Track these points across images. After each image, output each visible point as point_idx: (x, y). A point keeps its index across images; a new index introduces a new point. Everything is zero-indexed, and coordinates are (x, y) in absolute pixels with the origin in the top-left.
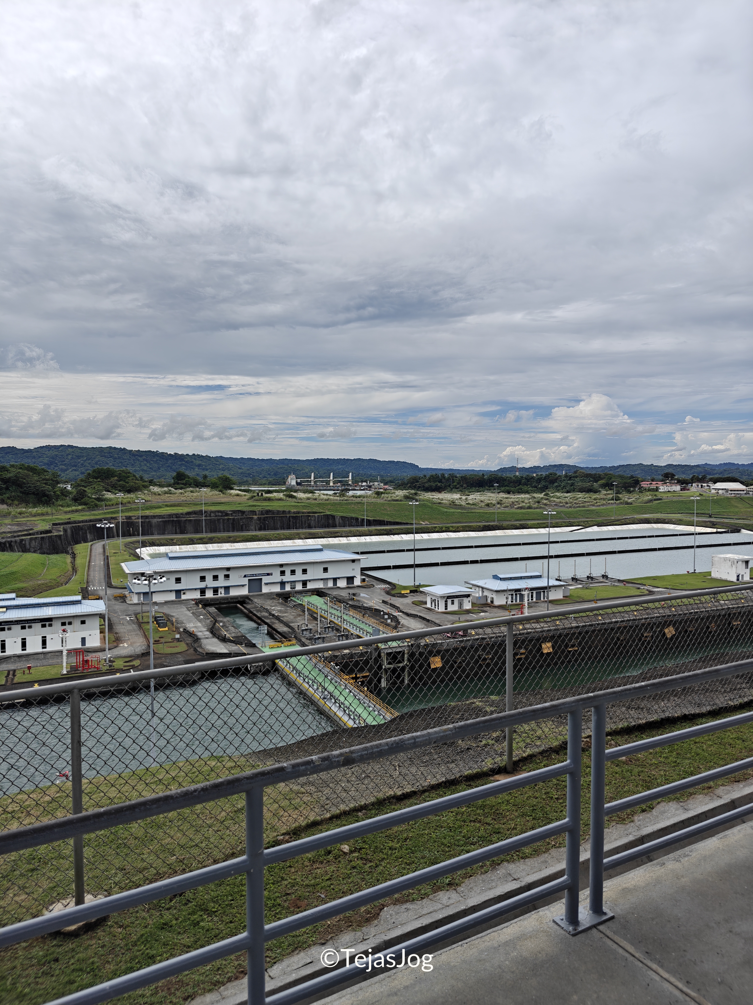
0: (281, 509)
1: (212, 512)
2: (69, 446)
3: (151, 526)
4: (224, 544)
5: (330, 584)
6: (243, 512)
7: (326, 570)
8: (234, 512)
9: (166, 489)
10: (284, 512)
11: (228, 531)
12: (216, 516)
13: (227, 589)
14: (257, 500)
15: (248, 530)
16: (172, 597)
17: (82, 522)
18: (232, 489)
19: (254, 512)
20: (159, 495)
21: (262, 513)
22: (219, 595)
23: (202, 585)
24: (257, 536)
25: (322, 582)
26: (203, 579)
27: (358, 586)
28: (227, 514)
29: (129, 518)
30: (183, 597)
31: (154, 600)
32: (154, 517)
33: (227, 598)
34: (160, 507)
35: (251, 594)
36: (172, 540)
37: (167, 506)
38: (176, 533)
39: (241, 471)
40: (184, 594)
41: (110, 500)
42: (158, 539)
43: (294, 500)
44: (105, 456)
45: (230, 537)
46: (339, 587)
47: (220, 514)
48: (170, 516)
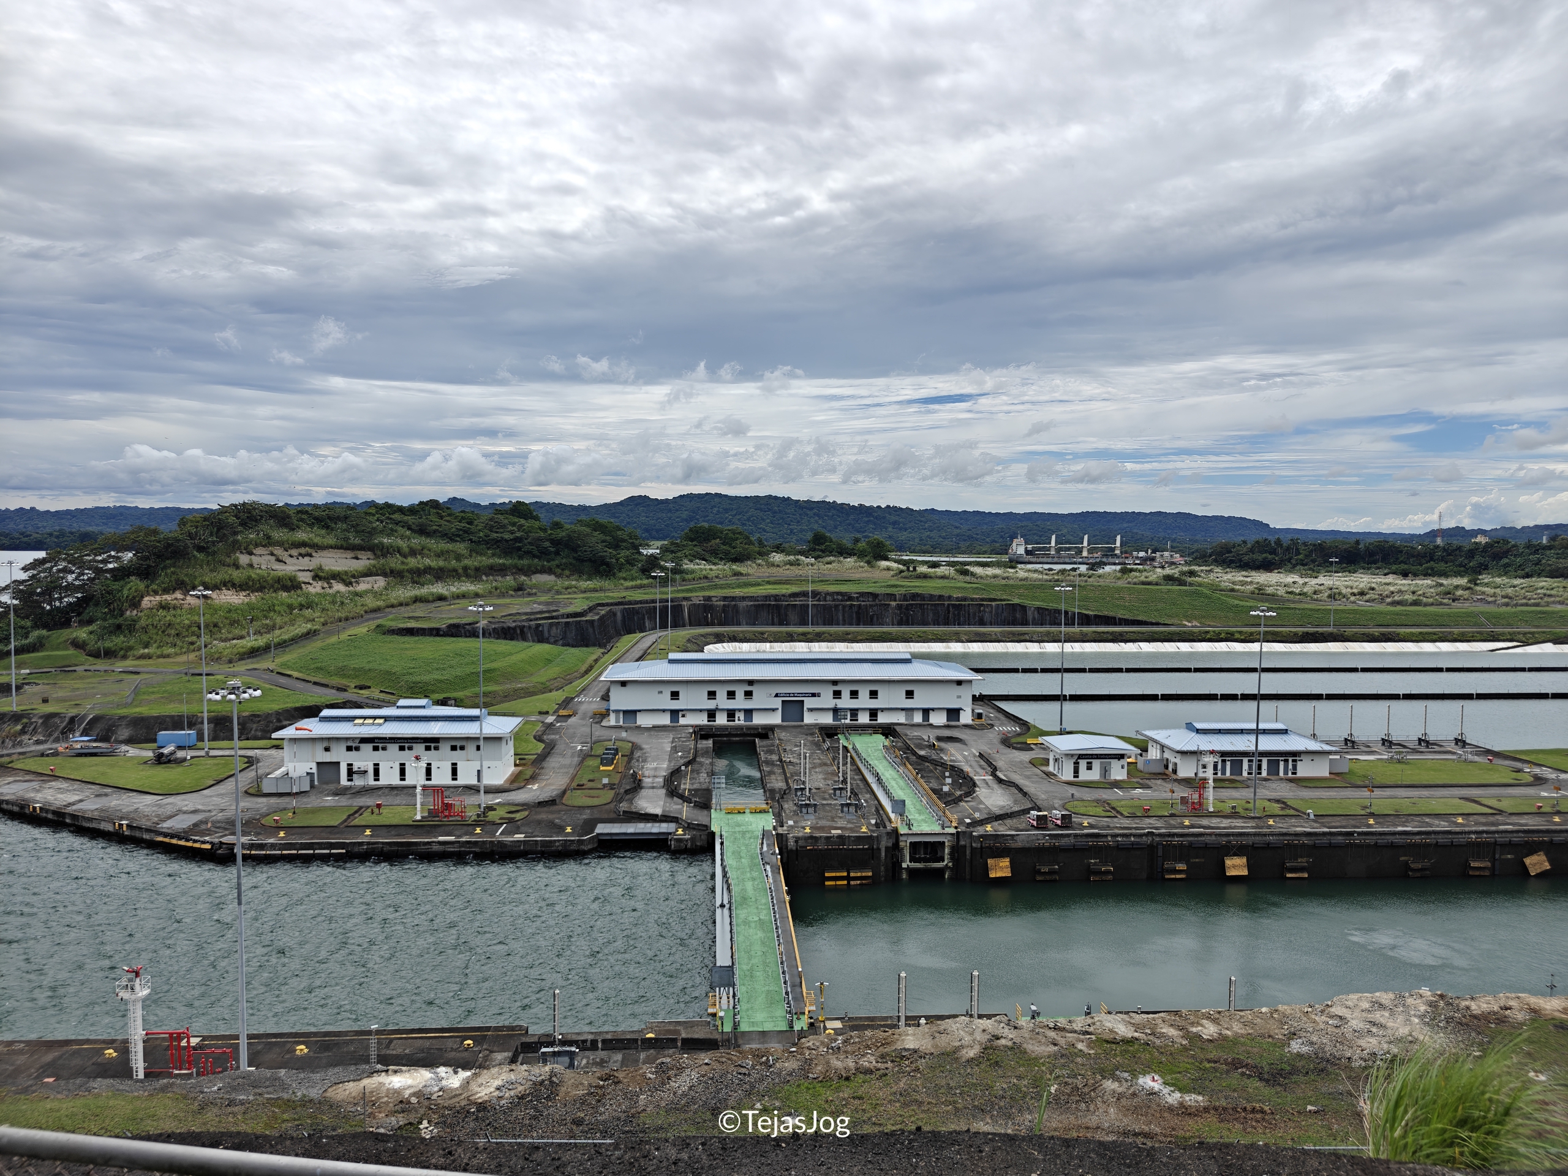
0: (937, 593)
1: (827, 594)
2: (716, 494)
3: (737, 612)
4: (837, 644)
5: (918, 718)
6: (875, 596)
7: (910, 694)
8: (862, 594)
9: (792, 558)
10: (941, 597)
11: (851, 624)
12: (834, 600)
13: (749, 713)
14: (905, 578)
15: (881, 624)
16: (665, 720)
17: (641, 602)
18: (886, 559)
19: (892, 596)
20: (778, 566)
21: (905, 597)
22: (737, 722)
23: (711, 705)
24: (890, 634)
25: (903, 713)
26: (712, 695)
27: (966, 726)
28: (850, 598)
29: (709, 598)
30: (682, 721)
31: (639, 723)
32: (743, 598)
33: (749, 728)
34: (759, 585)
35: (785, 724)
36: (762, 633)
37: (769, 583)
38: (773, 624)
39: (958, 531)
40: (683, 716)
41: (693, 572)
42: (742, 632)
43: (968, 578)
44: (761, 510)
45: (848, 634)
46: (931, 725)
47: (840, 597)
48: (767, 597)
